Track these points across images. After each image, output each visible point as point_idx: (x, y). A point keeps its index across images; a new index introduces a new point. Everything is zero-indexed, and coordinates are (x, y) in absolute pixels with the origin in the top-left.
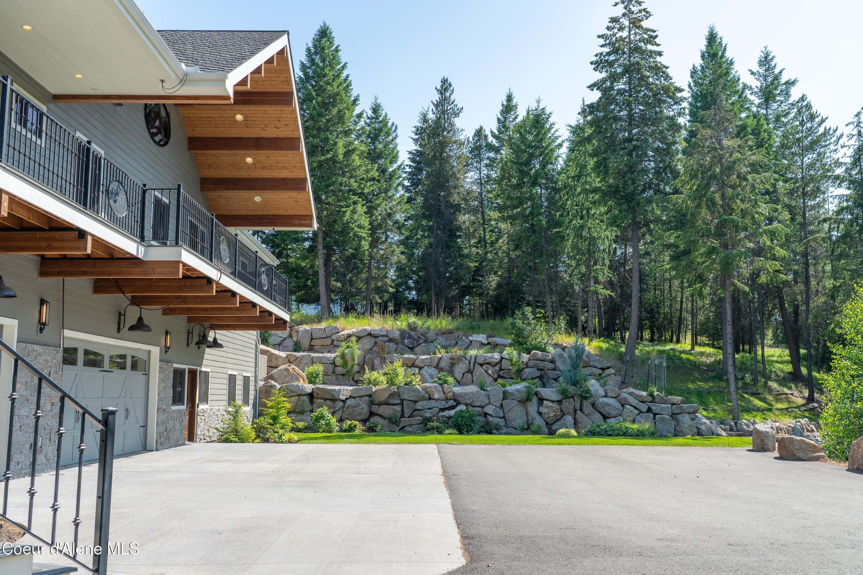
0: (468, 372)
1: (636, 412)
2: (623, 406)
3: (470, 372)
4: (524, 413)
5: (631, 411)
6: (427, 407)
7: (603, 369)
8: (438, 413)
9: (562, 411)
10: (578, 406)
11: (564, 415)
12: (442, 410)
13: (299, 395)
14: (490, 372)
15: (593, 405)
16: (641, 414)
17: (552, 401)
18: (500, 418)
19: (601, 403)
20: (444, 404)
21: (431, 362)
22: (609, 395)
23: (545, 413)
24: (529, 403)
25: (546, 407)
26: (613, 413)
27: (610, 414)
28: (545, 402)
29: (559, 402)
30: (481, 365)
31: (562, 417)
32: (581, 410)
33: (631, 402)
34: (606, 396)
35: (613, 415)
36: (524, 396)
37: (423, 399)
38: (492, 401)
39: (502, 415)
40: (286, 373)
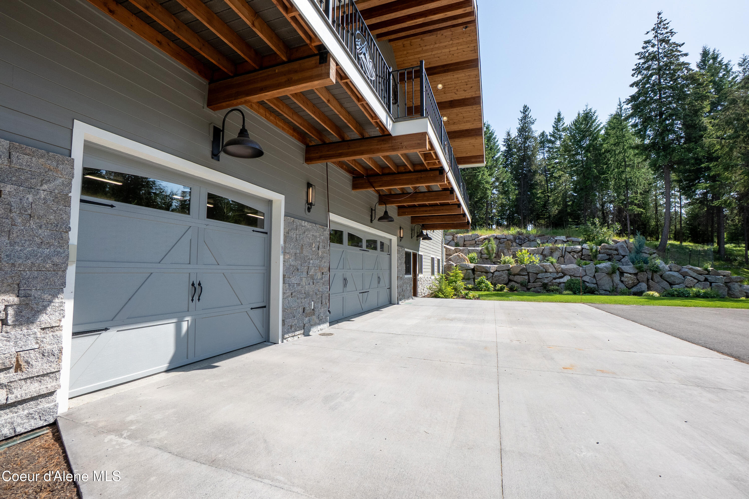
0: (561, 257)
1: (696, 281)
2: (684, 277)
3: (563, 256)
4: (611, 281)
5: (692, 280)
6: (545, 277)
7: (651, 255)
8: (552, 280)
9: (638, 280)
10: (650, 277)
11: (639, 282)
12: (555, 279)
13: (467, 270)
14: (575, 256)
15: (661, 276)
16: (700, 282)
17: (630, 274)
18: (594, 284)
19: (668, 275)
20: (555, 275)
21: (538, 251)
22: (673, 270)
23: (626, 281)
24: (614, 275)
25: (626, 277)
26: (677, 281)
27: (675, 282)
28: (625, 274)
29: (636, 274)
30: (570, 253)
31: (638, 283)
32: (652, 279)
33: (691, 274)
34: (671, 271)
35: (677, 283)
36: (610, 270)
37: (542, 272)
38: (588, 273)
39: (595, 282)
40: (458, 258)
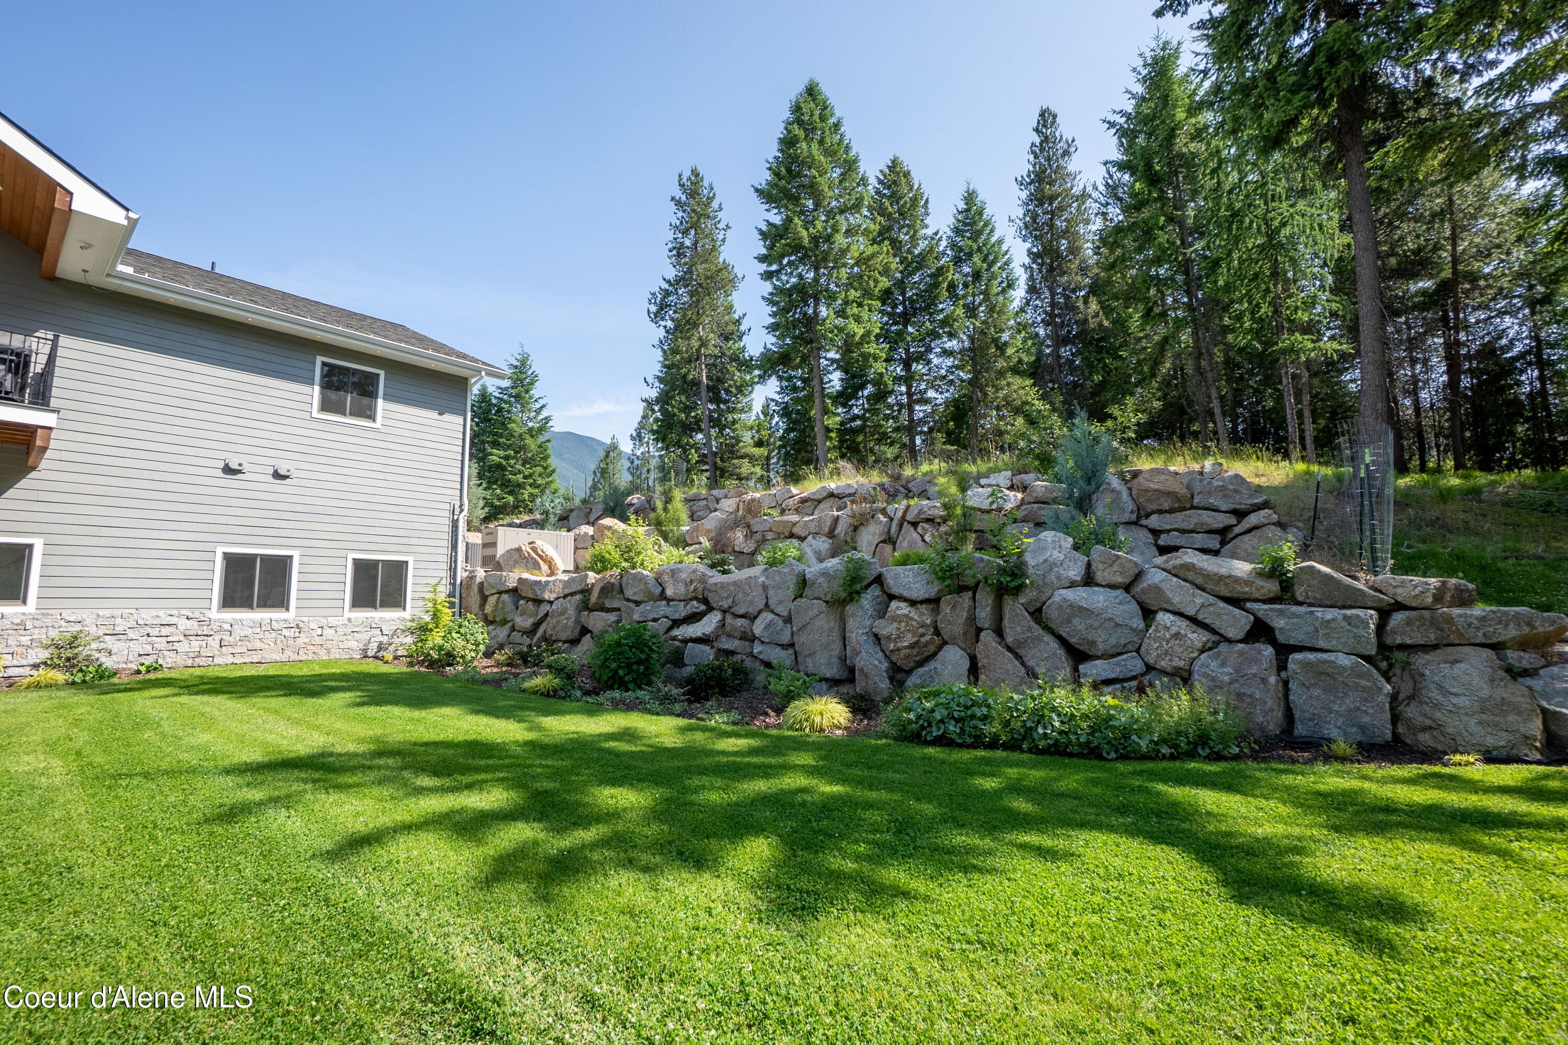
0: (884, 542)
1: (1197, 637)
2: (1148, 614)
3: (890, 540)
4: (836, 635)
5: (1177, 635)
6: (651, 616)
8: (671, 628)
9: (937, 632)
10: (984, 614)
11: (945, 643)
12: (676, 623)
14: (928, 538)
15: (1037, 613)
16: (1223, 647)
17: (913, 603)
18: (783, 646)
19: (1060, 607)
20: (682, 611)
21: (820, 527)
22: (1099, 577)
23: (888, 638)
24: (850, 609)
25: (894, 619)
26: (1103, 640)
27: (1093, 643)
28: (895, 605)
29: (934, 602)
30: (915, 524)
31: (940, 648)
32: (999, 632)
33: (1176, 600)
34: (1089, 580)
35: (1101, 647)
36: (837, 588)
37: (651, 598)
38: (772, 602)
39: (785, 638)
